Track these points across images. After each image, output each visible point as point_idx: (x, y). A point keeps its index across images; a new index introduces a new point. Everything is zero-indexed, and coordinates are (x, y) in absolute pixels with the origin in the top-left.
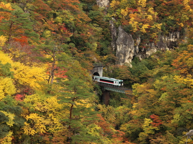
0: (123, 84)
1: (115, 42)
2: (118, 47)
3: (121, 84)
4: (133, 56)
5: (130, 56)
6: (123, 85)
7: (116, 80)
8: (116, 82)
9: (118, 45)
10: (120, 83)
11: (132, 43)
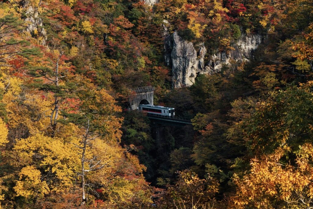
0: (174, 113)
1: (170, 55)
2: (174, 61)
3: (172, 114)
4: (196, 73)
5: (191, 74)
6: (174, 115)
7: (165, 108)
8: (164, 111)
9: (173, 59)
10: (170, 112)
11: (193, 55)
